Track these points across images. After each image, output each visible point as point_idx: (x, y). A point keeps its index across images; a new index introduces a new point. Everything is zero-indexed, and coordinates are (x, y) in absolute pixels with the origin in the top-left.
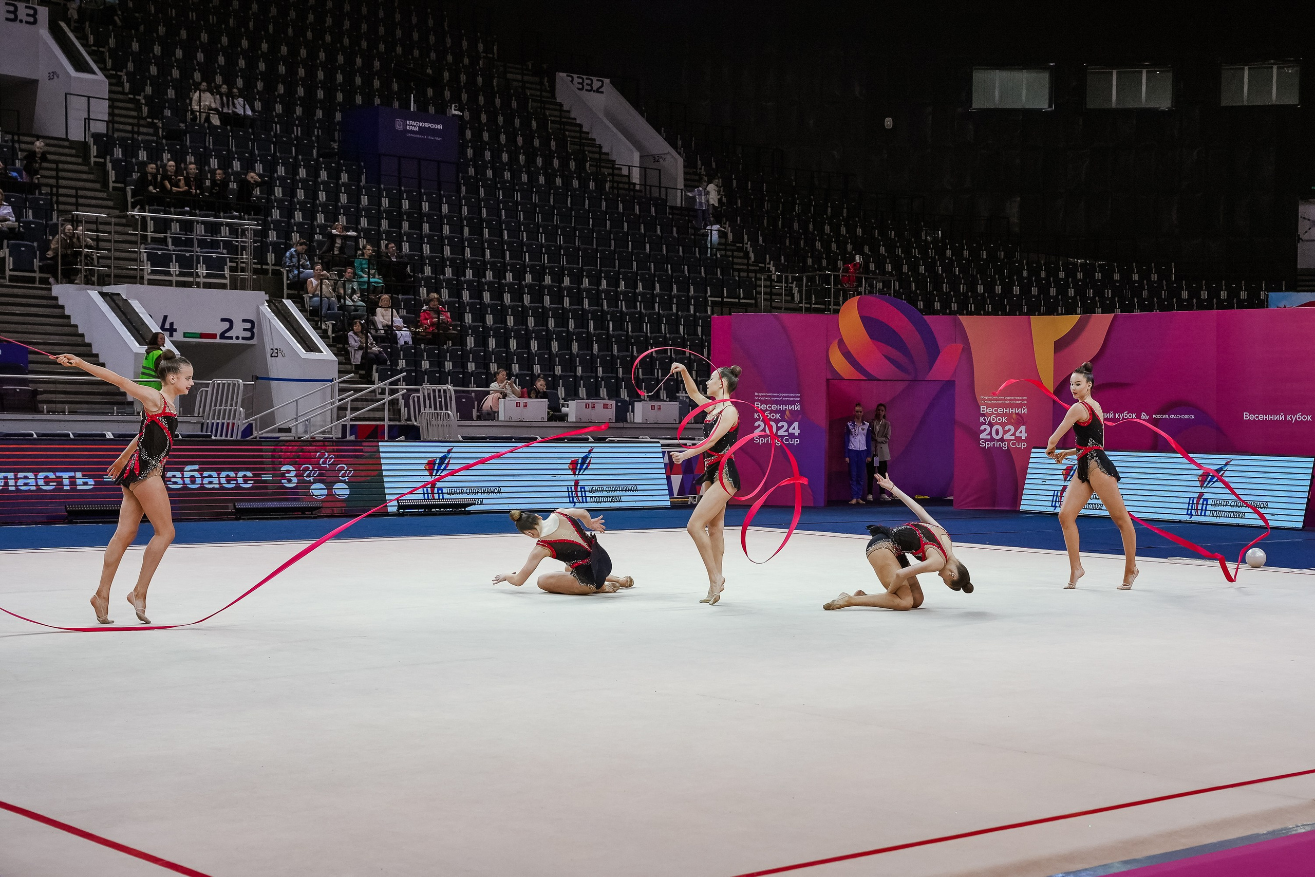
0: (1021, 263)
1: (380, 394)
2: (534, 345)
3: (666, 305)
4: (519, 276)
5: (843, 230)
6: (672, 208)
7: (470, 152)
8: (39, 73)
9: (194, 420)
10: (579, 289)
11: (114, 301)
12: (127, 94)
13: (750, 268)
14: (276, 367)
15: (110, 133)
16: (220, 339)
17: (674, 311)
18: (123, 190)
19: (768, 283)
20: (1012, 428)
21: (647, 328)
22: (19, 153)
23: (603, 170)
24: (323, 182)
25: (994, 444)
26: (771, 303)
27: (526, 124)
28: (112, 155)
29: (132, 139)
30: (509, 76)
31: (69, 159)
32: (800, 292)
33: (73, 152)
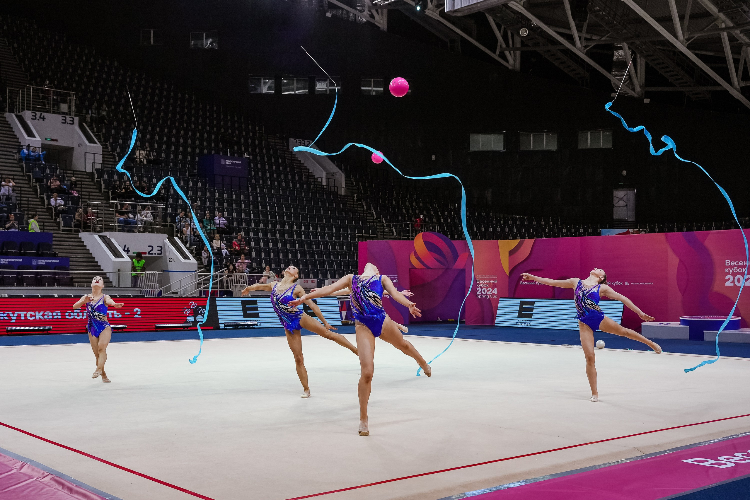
0: (492, 217)
1: (215, 277)
2: (281, 255)
3: (338, 237)
4: (274, 226)
5: (414, 204)
6: (340, 195)
7: (253, 173)
8: (74, 145)
9: (138, 289)
10: (300, 231)
11: (104, 239)
12: (110, 152)
13: (374, 221)
14: (172, 266)
15: (103, 169)
16: (148, 254)
17: (342, 240)
18: (108, 192)
19: (382, 228)
20: (491, 290)
21: (330, 247)
22: (66, 178)
23: (310, 180)
24: (191, 187)
25: (483, 297)
26: (384, 236)
27: (277, 160)
28: (103, 177)
29: (112, 171)
30: (269, 140)
31: (86, 180)
32: (396, 231)
33: (88, 177)
